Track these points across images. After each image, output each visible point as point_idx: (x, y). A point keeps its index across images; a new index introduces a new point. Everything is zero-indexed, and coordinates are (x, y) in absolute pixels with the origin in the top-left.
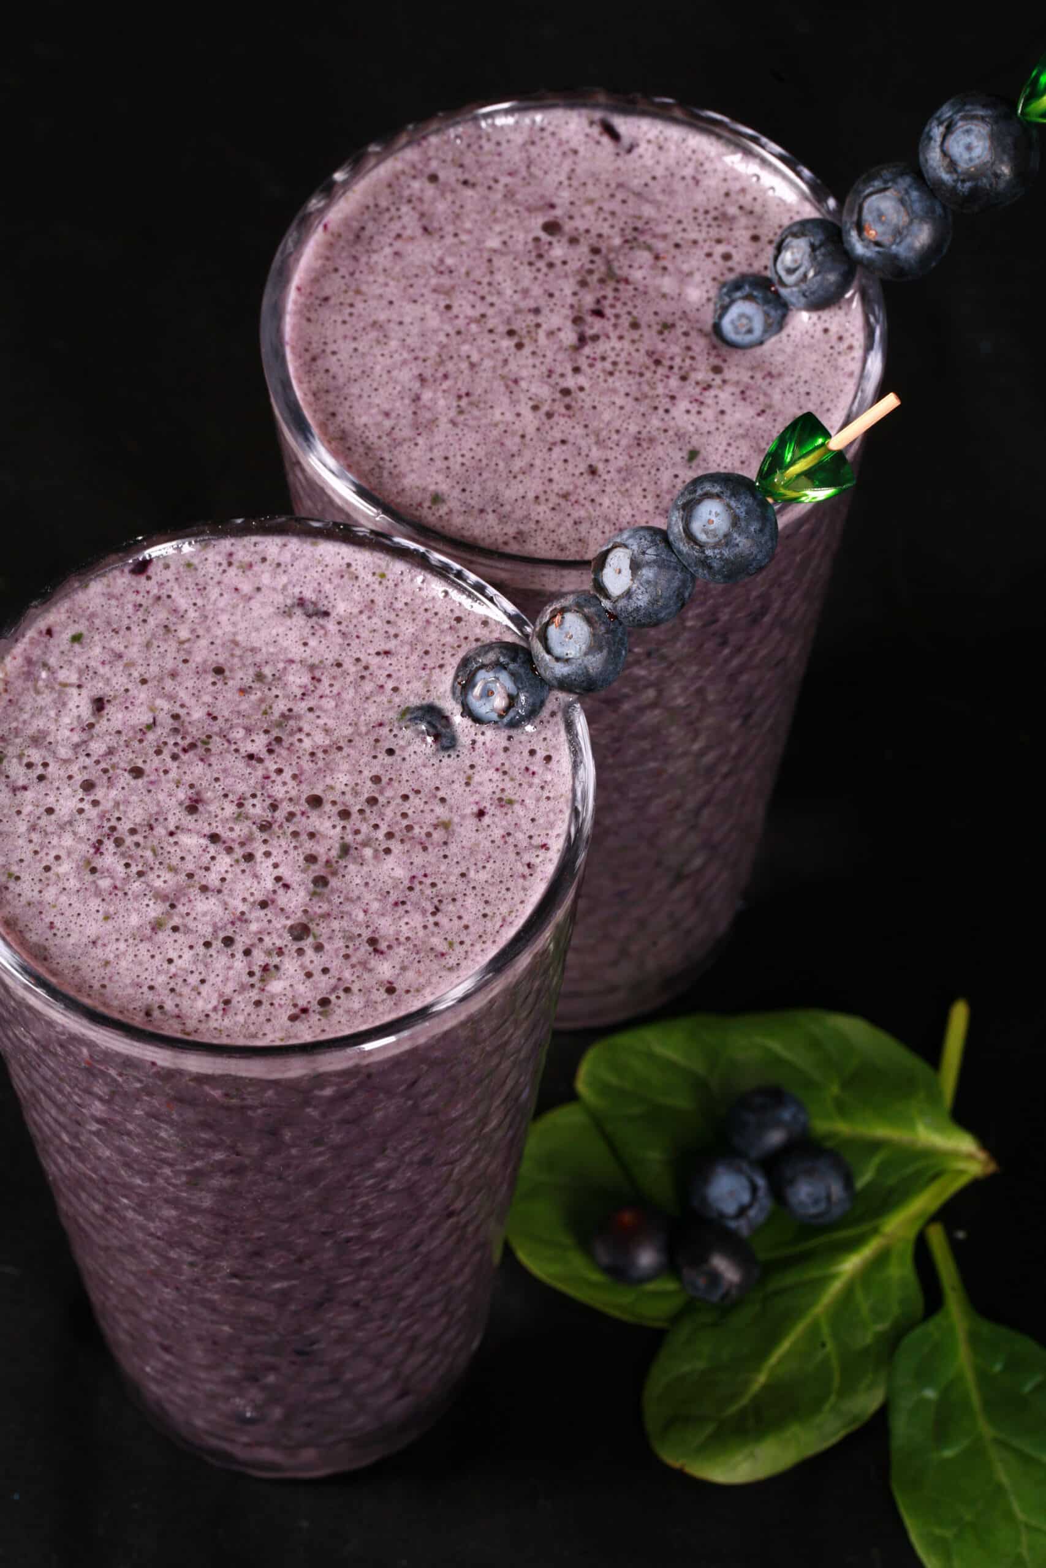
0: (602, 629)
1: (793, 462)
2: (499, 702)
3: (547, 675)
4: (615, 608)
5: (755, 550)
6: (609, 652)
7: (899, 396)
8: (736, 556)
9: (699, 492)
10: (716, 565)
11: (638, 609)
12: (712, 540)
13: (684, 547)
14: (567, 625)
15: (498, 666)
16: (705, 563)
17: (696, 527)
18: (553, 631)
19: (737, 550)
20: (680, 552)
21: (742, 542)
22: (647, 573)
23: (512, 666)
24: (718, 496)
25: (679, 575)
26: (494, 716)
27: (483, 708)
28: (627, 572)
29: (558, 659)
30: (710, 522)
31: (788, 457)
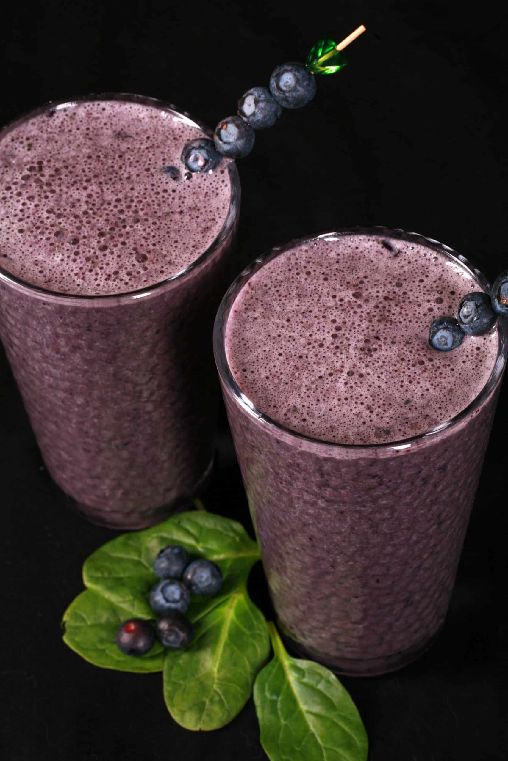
0: (243, 130)
1: (322, 56)
2: (201, 163)
3: (221, 150)
4: (248, 121)
5: (306, 93)
6: (247, 140)
7: (365, 26)
8: (298, 96)
9: (282, 70)
10: (290, 100)
11: (258, 121)
12: (288, 89)
13: (276, 93)
14: (228, 129)
15: (200, 147)
16: (285, 99)
17: (282, 84)
18: (223, 132)
19: (298, 93)
20: (275, 96)
21: (301, 90)
22: (262, 105)
23: (206, 147)
24: (290, 71)
25: (275, 106)
26: (199, 169)
27: (194, 166)
28: (253, 105)
29: (225, 143)
30: (287, 82)
31: (320, 54)
